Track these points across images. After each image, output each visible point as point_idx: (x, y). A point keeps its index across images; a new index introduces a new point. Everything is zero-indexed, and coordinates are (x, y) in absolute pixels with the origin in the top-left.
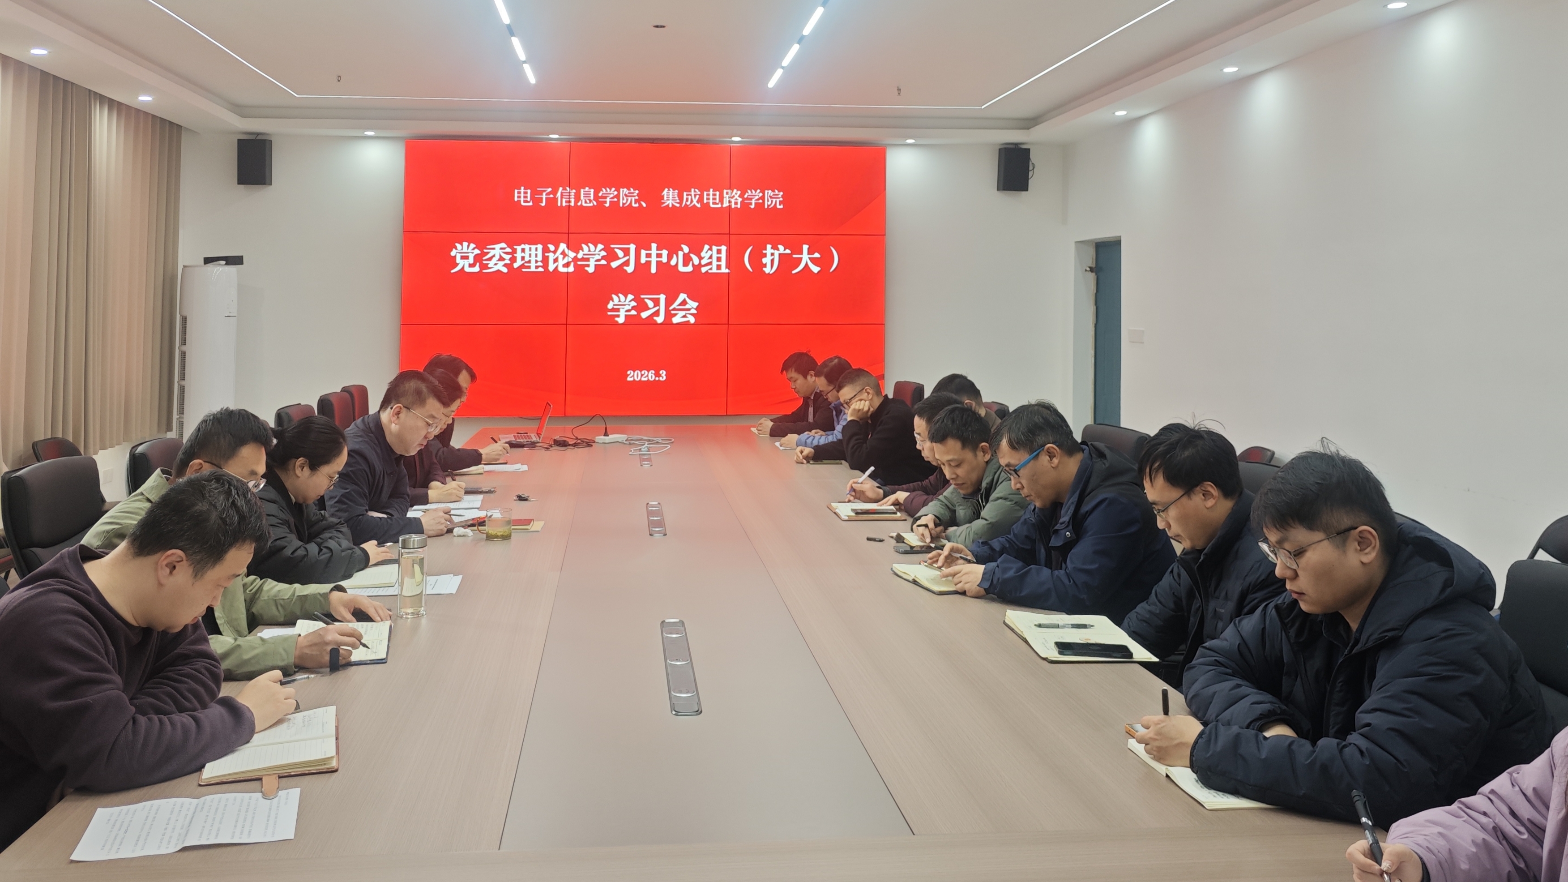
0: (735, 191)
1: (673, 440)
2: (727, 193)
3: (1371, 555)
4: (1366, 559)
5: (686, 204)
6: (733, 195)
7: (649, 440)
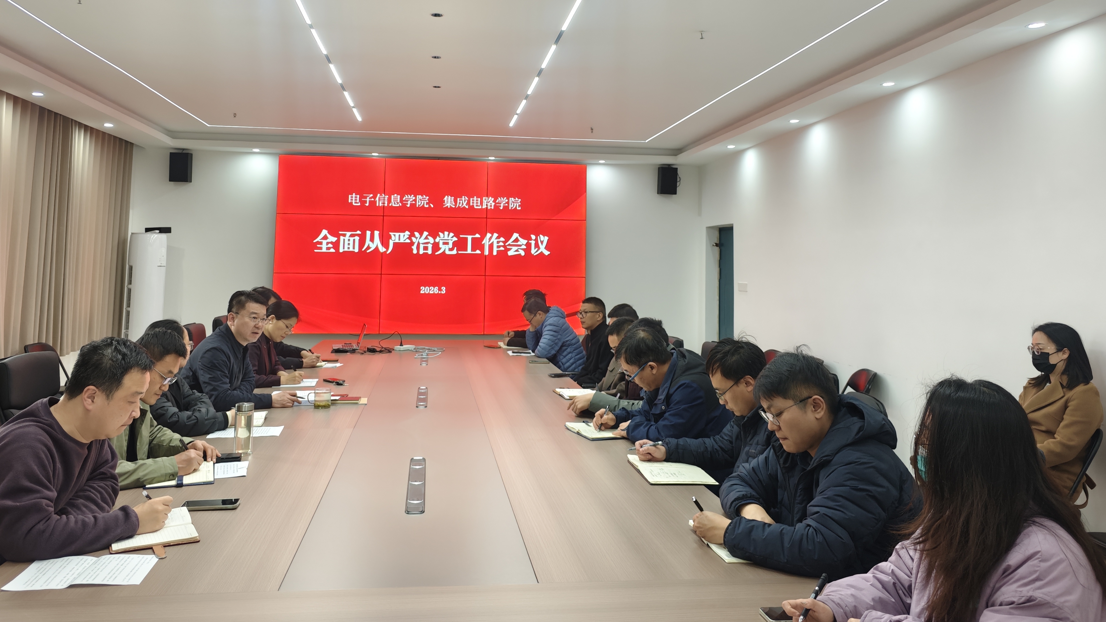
0: (490, 198)
1: (444, 349)
2: (485, 199)
3: (821, 413)
4: (818, 416)
5: (459, 206)
6: (489, 200)
7: (429, 349)
